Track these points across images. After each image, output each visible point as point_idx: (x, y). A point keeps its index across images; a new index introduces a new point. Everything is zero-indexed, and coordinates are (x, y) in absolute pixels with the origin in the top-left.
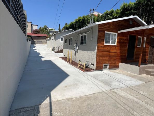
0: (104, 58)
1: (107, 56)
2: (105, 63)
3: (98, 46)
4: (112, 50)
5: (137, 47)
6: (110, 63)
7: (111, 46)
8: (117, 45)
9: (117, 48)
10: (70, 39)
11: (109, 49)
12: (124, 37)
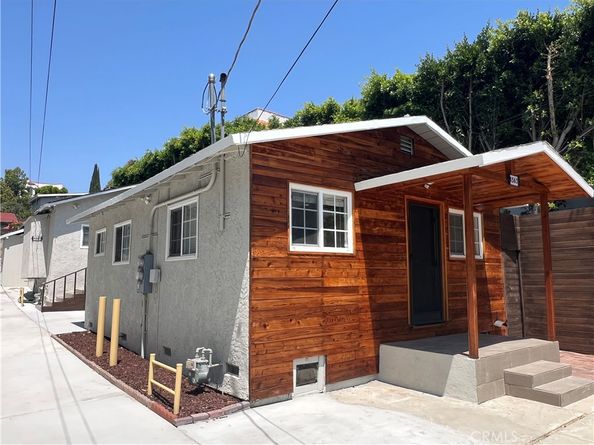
0: (294, 326)
1: (309, 311)
2: (303, 353)
3: (253, 260)
4: (336, 277)
5: (449, 260)
6: (333, 352)
7: (324, 256)
8: (357, 250)
9: (355, 265)
10: (119, 231)
11: (315, 273)
12: (384, 213)
